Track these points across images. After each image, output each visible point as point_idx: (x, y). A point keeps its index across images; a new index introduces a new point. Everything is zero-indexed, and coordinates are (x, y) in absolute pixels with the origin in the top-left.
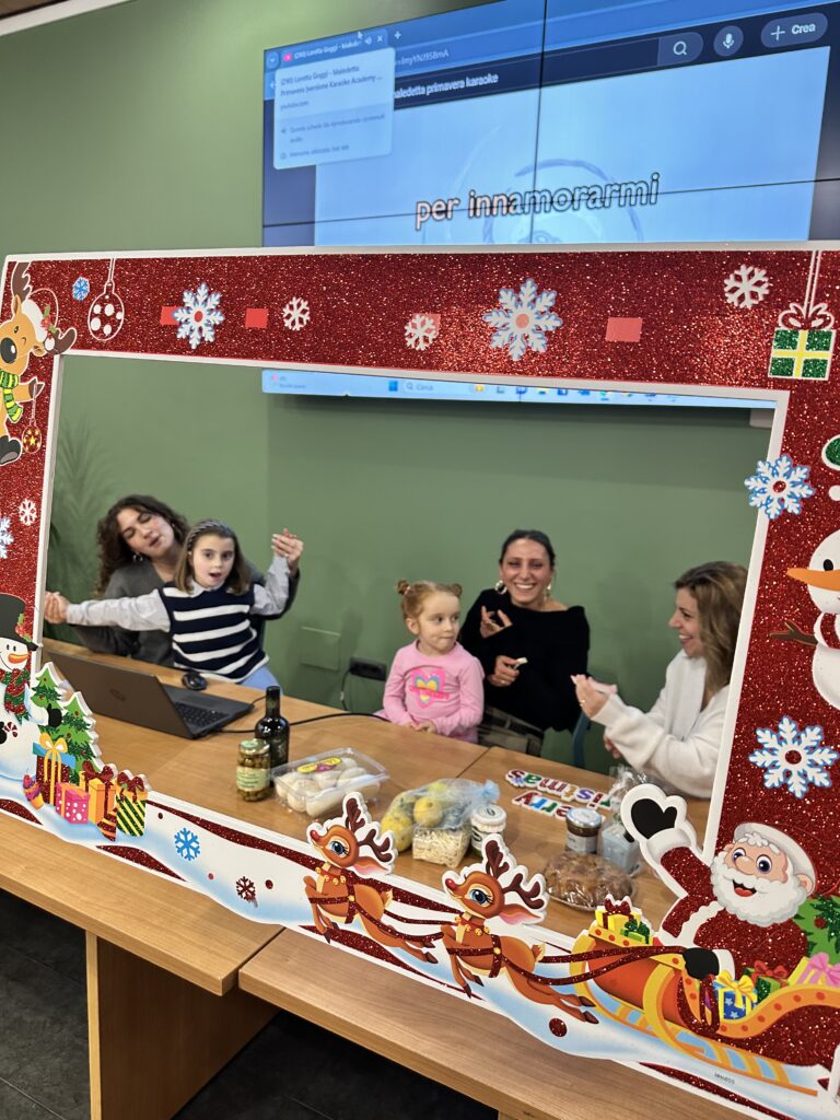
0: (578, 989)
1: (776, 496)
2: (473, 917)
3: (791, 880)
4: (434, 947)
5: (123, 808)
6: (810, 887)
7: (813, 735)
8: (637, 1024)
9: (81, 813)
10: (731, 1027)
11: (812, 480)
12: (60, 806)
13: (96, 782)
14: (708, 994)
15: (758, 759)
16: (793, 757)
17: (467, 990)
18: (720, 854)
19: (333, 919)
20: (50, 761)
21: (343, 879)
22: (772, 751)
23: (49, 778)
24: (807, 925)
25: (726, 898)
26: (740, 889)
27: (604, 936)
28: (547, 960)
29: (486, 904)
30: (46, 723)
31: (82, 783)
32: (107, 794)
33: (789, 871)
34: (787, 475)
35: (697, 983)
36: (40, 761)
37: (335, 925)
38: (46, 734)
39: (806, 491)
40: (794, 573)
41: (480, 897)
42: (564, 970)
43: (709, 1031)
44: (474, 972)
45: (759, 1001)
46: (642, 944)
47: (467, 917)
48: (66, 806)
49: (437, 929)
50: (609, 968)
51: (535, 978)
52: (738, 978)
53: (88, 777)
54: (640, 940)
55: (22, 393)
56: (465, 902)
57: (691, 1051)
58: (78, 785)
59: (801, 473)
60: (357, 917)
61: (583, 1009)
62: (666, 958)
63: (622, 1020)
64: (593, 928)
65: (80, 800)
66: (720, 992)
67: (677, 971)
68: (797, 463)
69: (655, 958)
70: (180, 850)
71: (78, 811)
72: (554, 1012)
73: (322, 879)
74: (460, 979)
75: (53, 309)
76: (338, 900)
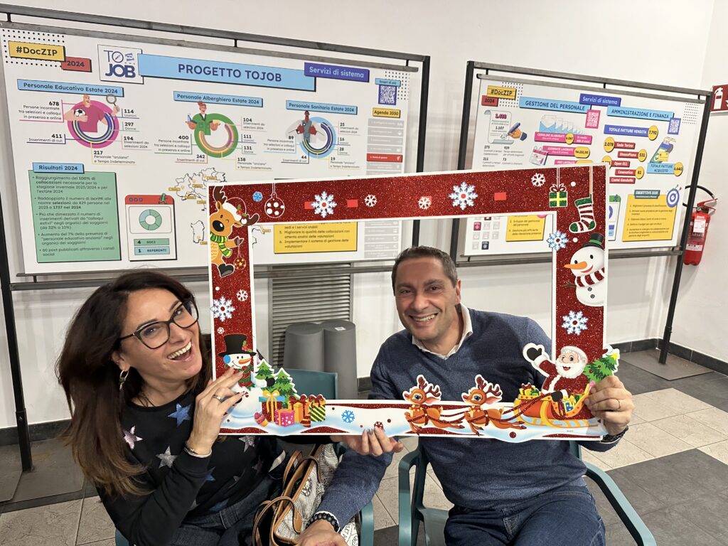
0: (517, 419)
1: (557, 243)
2: (476, 406)
3: (581, 361)
5: (314, 411)
6: (586, 361)
7: (580, 314)
8: (539, 424)
9: (290, 420)
10: (570, 414)
11: (567, 237)
12: (278, 421)
13: (298, 403)
14: (561, 406)
15: (565, 326)
16: (575, 323)
17: (478, 434)
18: (558, 359)
19: (419, 425)
20: (270, 403)
21: (421, 408)
22: (568, 322)
23: (270, 410)
24: (587, 374)
25: (562, 373)
26: (566, 368)
27: (524, 398)
28: (505, 413)
29: (480, 400)
30: (266, 386)
31: (290, 407)
32: (304, 408)
33: (579, 358)
34: (560, 237)
35: (557, 403)
36: (264, 404)
37: (421, 428)
38: (266, 391)
39: (566, 241)
40: (566, 266)
41: (477, 398)
42: (512, 414)
43: (562, 418)
44: (479, 426)
45: (577, 401)
46: (538, 396)
47: (473, 407)
48: (281, 420)
49: (462, 415)
50: (526, 409)
51: (503, 421)
52: (569, 397)
53: (293, 403)
54: (536, 395)
55: (231, 244)
56: (472, 402)
57: (558, 426)
58: (287, 408)
59: (564, 235)
60: (430, 421)
61: (520, 425)
62: (546, 398)
63: (534, 424)
64: (520, 396)
65: (289, 415)
66: (565, 403)
67: (550, 402)
68: (562, 232)
69: (542, 399)
70: (345, 420)
71: (288, 420)
72: (511, 430)
73: (412, 411)
74: (474, 430)
75: (243, 206)
76: (420, 417)
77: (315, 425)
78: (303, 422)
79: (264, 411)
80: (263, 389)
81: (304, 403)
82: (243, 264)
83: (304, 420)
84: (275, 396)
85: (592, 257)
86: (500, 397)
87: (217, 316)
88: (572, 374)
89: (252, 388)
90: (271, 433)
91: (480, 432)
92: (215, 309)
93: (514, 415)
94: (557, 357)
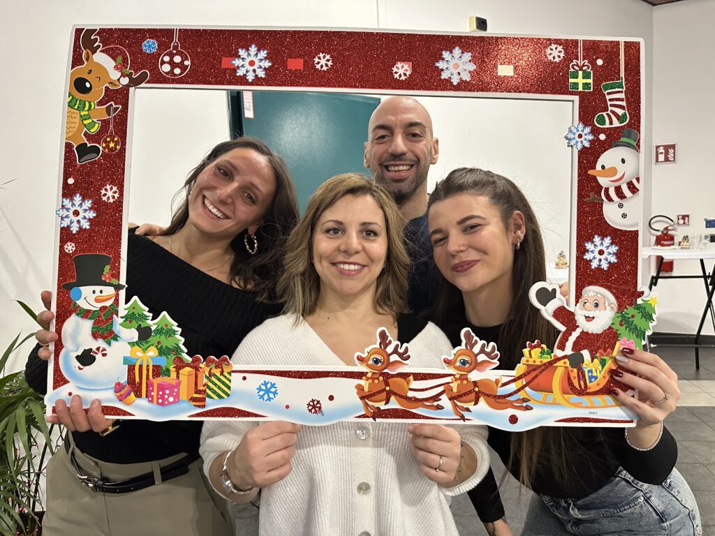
0: (521, 395)
1: (579, 140)
2: (461, 375)
3: (608, 308)
4: (440, 400)
5: (212, 382)
6: (616, 309)
7: (608, 240)
8: (551, 402)
9: (173, 396)
10: (593, 386)
11: (592, 132)
12: (152, 397)
13: (187, 369)
14: (581, 374)
15: (588, 256)
16: (601, 252)
17: (463, 418)
18: (578, 305)
19: (376, 405)
20: (141, 367)
21: (381, 378)
22: (592, 252)
23: (141, 378)
25: (583, 325)
26: (589, 319)
27: (531, 362)
28: (504, 385)
29: (468, 365)
30: (136, 339)
31: (173, 375)
32: (196, 377)
33: (607, 304)
34: (583, 131)
36: (131, 369)
37: (378, 408)
38: (136, 347)
39: (591, 137)
40: (590, 172)
41: (464, 363)
42: (513, 387)
43: (582, 392)
44: (465, 405)
45: (603, 368)
46: (549, 360)
47: (458, 376)
48: (158, 394)
49: (441, 389)
50: (533, 379)
51: (499, 397)
52: (592, 361)
53: (178, 369)
54: (547, 358)
55: (100, 113)
56: (457, 368)
57: (578, 405)
58: (169, 376)
59: (588, 130)
60: (393, 398)
61: (525, 405)
62: (560, 363)
63: (544, 403)
64: (523, 360)
65: (171, 387)
66: (586, 371)
67: (566, 368)
68: (586, 125)
69: (556, 365)
70: (262, 397)
71: (169, 395)
72: (511, 411)
73: (368, 383)
74: (457, 413)
75: (125, 60)
76: (379, 392)
77: (212, 404)
78: (193, 399)
79: (131, 380)
80: (132, 344)
81: (197, 369)
82: (115, 145)
83: (195, 395)
84: (150, 355)
85: (623, 161)
86: (496, 362)
87: (65, 223)
88: (596, 327)
89: (113, 342)
90: (139, 416)
91: (466, 415)
92: (65, 213)
93: (515, 389)
94: (577, 302)
